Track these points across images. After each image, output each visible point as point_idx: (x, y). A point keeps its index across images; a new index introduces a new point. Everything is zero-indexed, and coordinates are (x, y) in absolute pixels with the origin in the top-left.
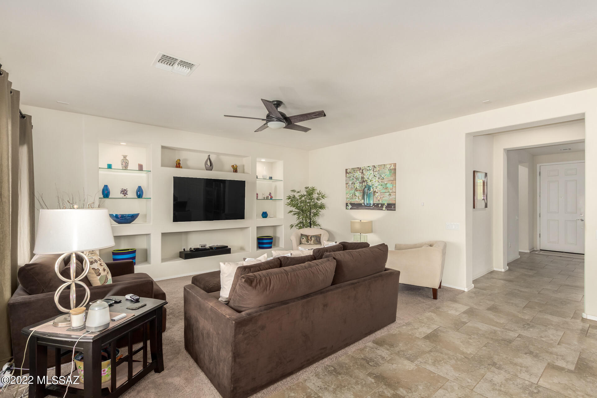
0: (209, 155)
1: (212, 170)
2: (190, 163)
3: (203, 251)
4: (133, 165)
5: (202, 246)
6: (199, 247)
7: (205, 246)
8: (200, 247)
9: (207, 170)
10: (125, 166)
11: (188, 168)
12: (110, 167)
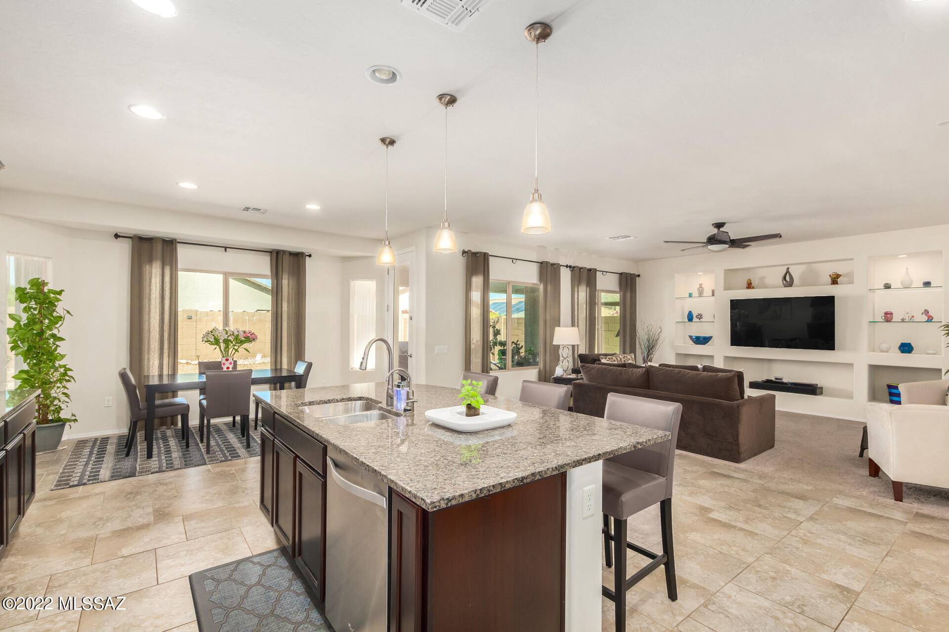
0: (788, 268)
1: (791, 286)
2: (768, 281)
3: (777, 385)
4: (707, 292)
5: (776, 379)
6: (772, 379)
7: (781, 379)
8: (774, 379)
9: (785, 287)
10: (701, 293)
11: (765, 287)
12: (690, 295)
